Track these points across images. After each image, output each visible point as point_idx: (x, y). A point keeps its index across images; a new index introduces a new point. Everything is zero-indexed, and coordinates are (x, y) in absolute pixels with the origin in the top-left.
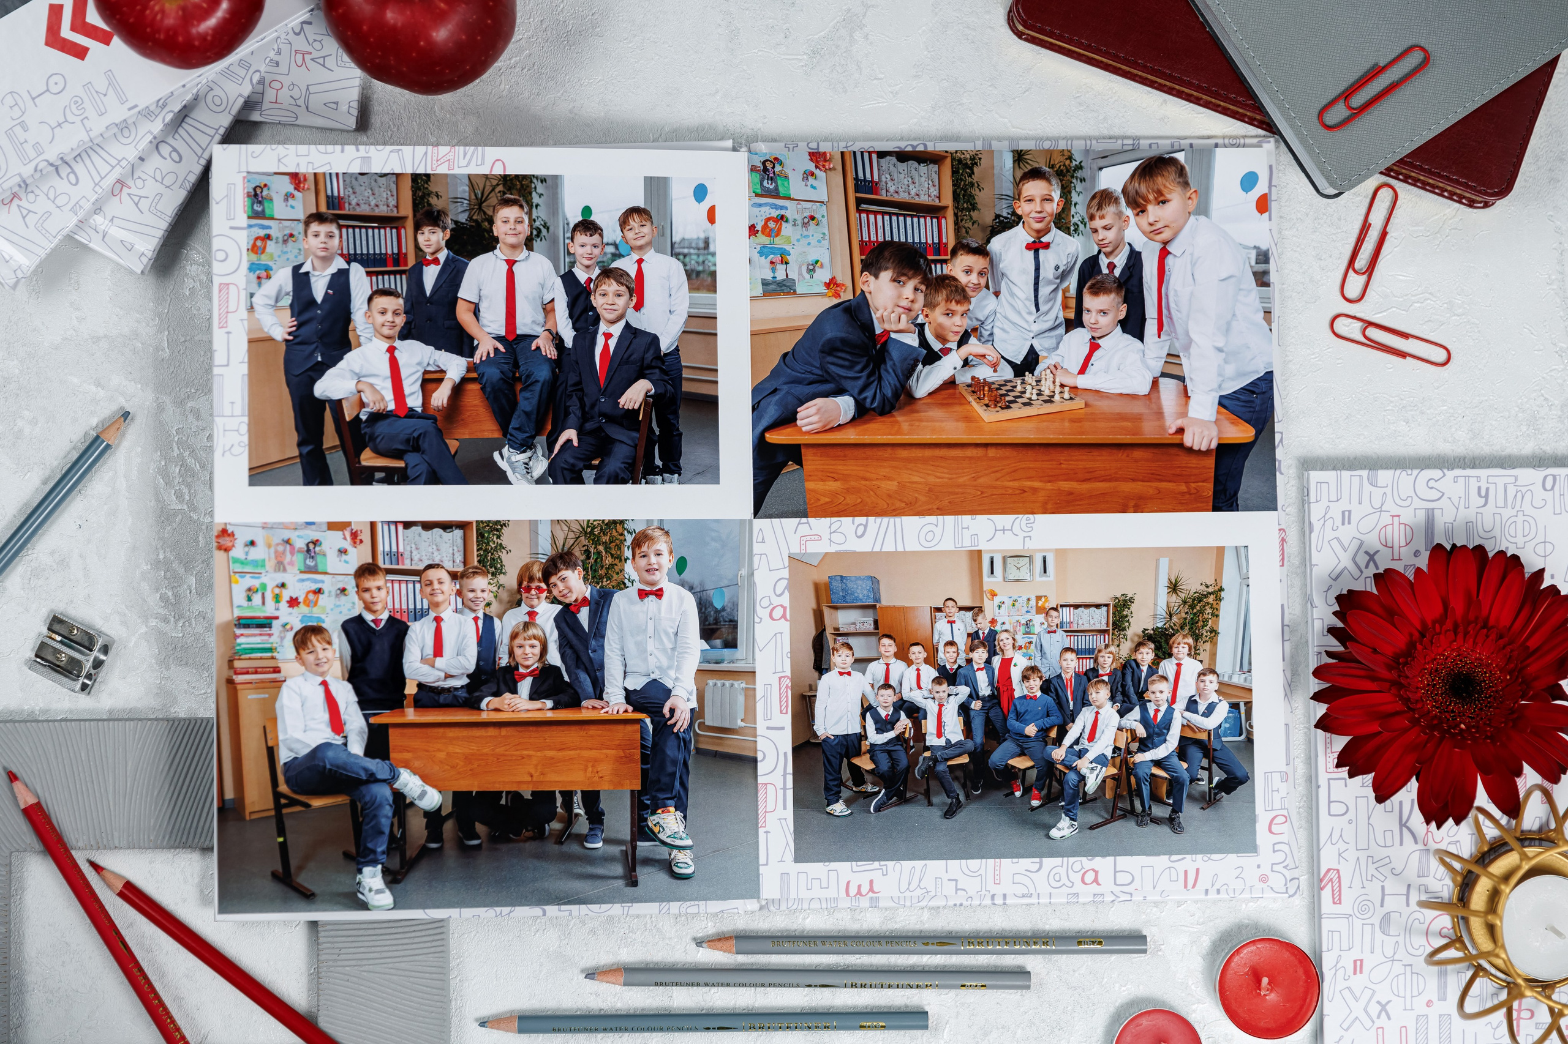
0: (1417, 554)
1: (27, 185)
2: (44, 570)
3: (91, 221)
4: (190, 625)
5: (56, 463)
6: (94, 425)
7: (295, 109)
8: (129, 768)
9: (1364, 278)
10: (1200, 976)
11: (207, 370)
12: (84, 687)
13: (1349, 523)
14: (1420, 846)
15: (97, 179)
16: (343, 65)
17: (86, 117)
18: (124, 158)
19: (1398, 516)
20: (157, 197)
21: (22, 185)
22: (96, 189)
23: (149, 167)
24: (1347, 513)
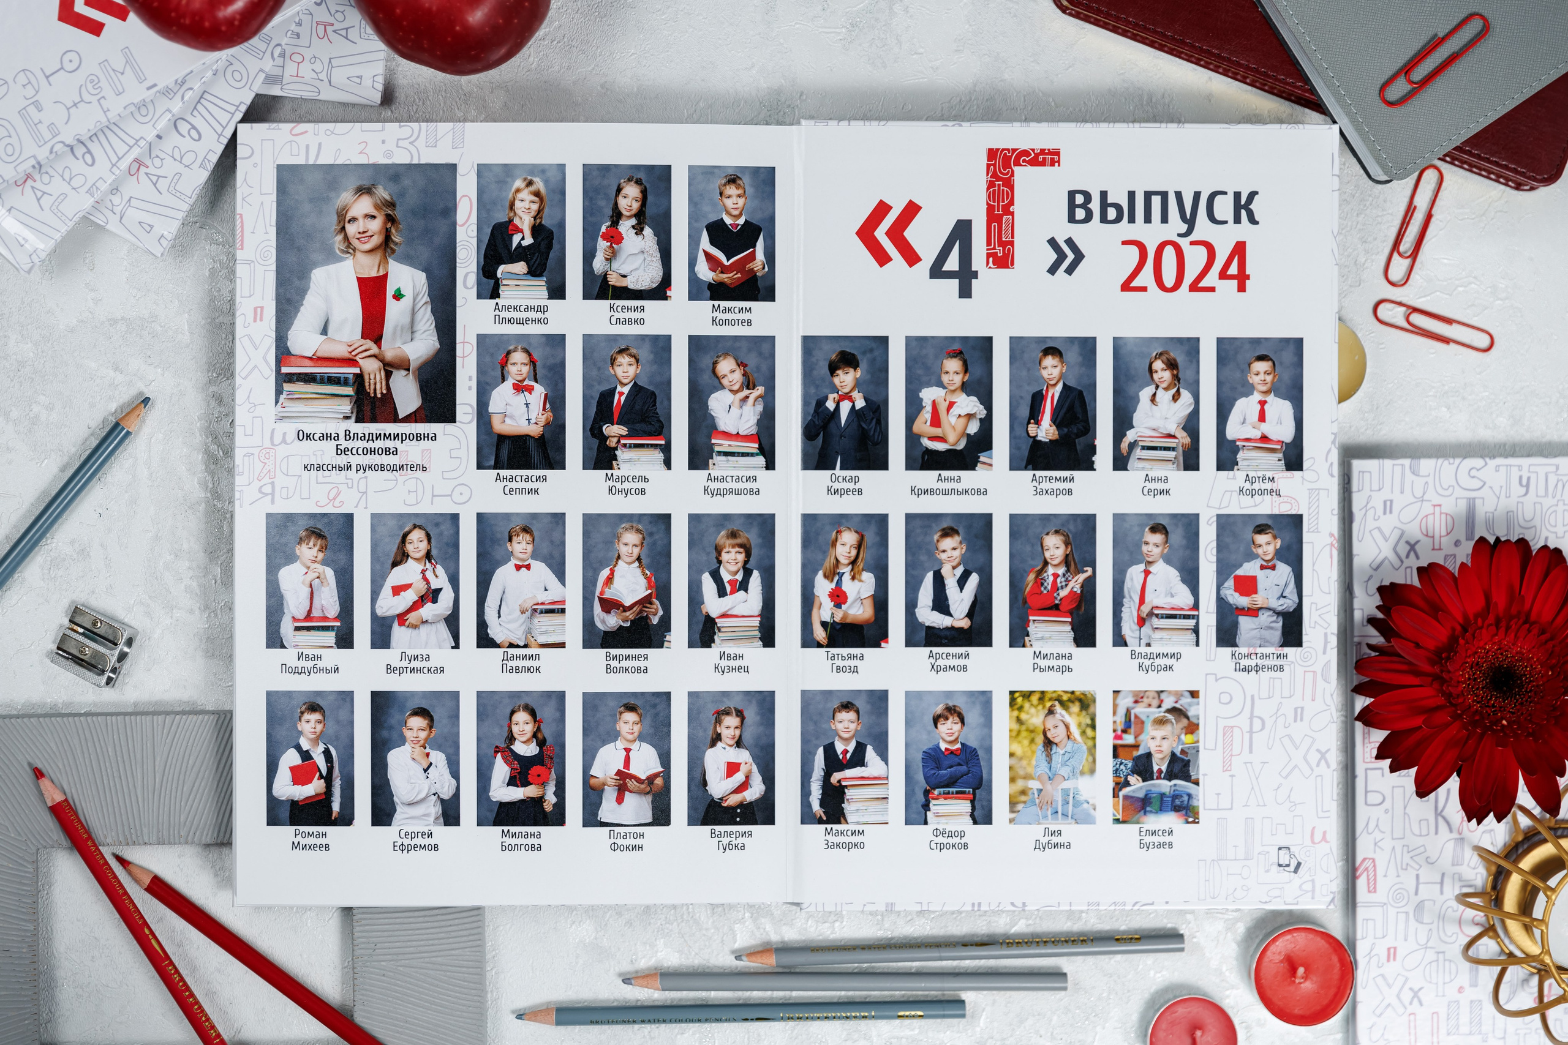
0: (1457, 543)
1: (41, 166)
2: (64, 560)
3: (108, 202)
4: (216, 615)
5: (73, 450)
6: (113, 410)
7: (317, 83)
8: (157, 763)
9: (1408, 262)
10: (1235, 962)
11: (228, 354)
12: (109, 681)
13: (1391, 512)
14: (1455, 835)
15: (114, 159)
16: (366, 37)
17: (103, 97)
18: (142, 138)
19: (1440, 505)
20: (177, 177)
21: (37, 166)
22: (113, 170)
23: (167, 145)
24: (1388, 503)
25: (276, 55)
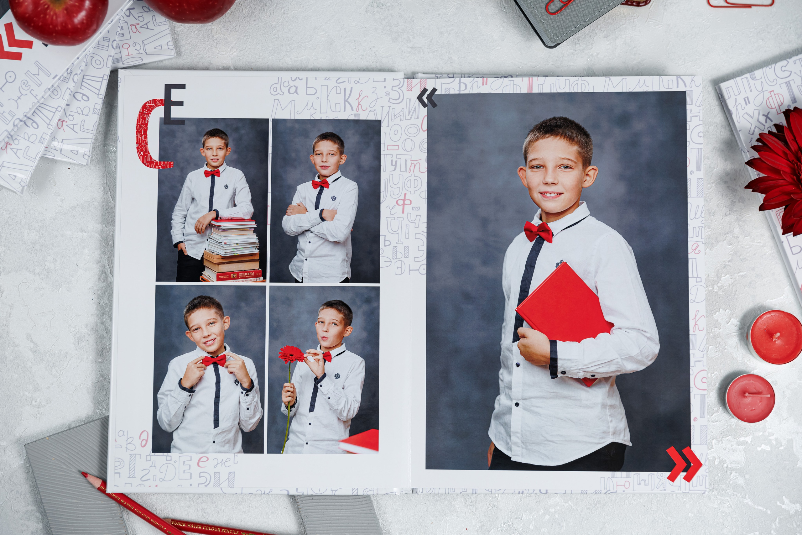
1: (12, 136)
2: (84, 336)
3: (52, 145)
7: (140, 55)
13: (749, 103)
15: (48, 121)
16: (157, 25)
17: (32, 90)
18: (59, 106)
19: (773, 91)
20: (83, 122)
21: (9, 136)
22: (49, 127)
23: (73, 108)
24: (746, 99)
25: (115, 46)
